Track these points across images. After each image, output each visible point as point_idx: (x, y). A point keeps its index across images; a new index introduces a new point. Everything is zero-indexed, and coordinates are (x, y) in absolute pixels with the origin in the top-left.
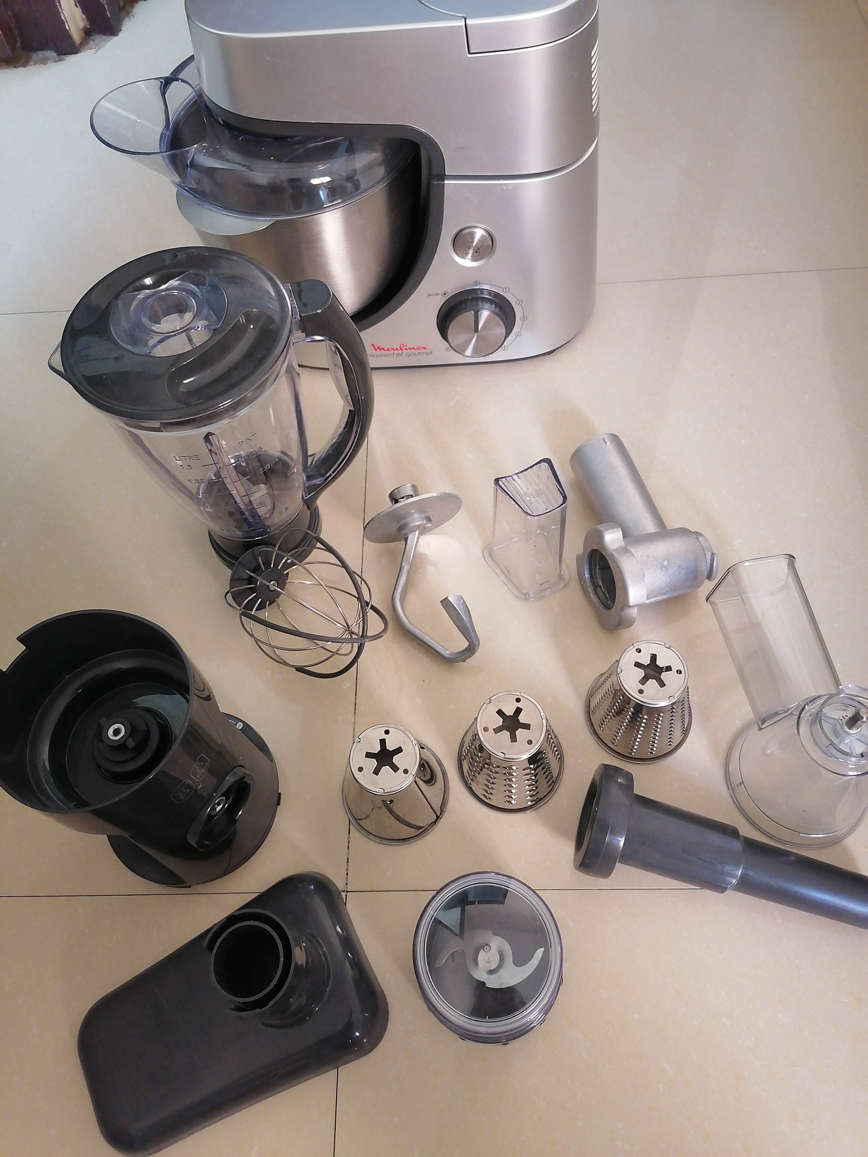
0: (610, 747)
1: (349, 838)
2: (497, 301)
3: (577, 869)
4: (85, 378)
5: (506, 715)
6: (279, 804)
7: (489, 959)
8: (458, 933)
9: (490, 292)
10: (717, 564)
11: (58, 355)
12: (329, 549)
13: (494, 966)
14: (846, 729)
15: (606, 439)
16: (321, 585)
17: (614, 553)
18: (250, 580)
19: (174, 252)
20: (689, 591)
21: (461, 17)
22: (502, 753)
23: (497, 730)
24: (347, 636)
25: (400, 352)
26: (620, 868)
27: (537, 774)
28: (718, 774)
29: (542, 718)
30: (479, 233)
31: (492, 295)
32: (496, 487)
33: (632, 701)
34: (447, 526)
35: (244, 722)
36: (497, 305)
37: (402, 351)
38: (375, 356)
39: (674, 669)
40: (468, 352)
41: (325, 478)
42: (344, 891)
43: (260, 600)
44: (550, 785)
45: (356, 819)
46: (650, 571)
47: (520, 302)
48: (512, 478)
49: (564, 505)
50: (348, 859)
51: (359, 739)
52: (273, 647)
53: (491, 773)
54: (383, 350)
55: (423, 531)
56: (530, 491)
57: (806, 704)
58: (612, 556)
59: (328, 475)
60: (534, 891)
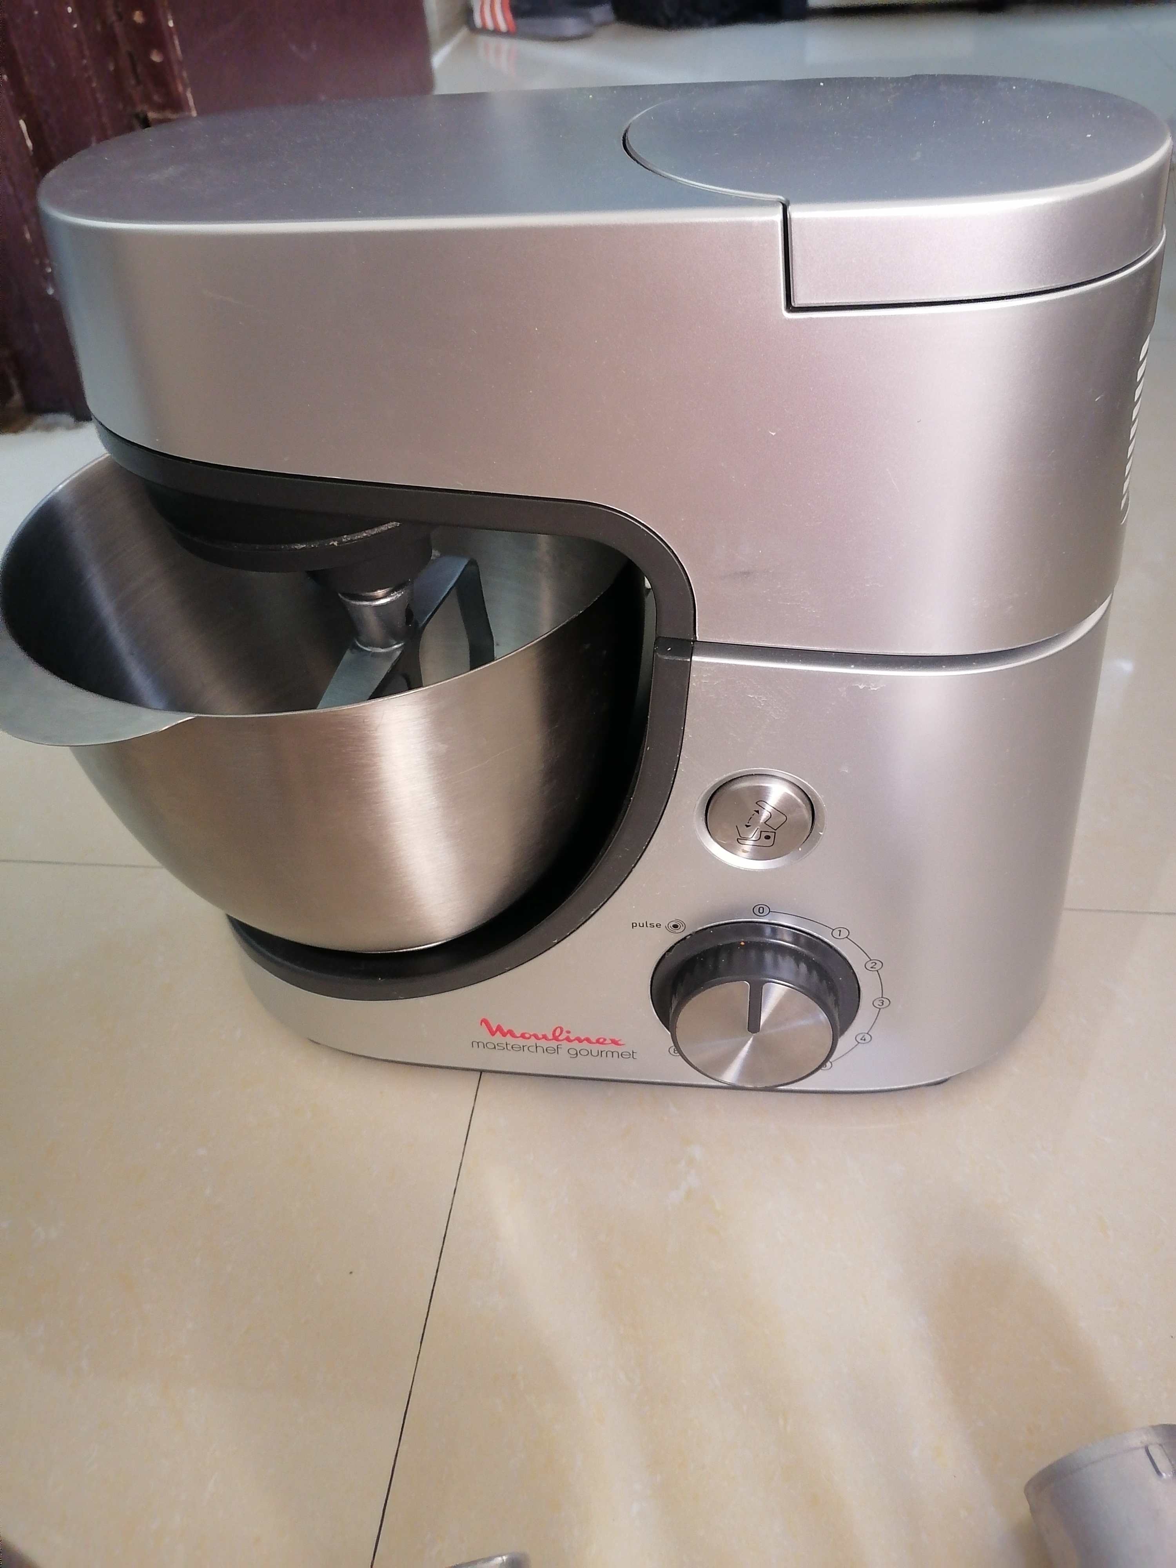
2: (815, 957)
9: (797, 935)
15: (1158, 1457)
21: (772, 200)
25: (554, 1044)
30: (779, 792)
31: (802, 940)
37: (557, 1043)
38: (490, 1046)
47: (875, 965)
54: (509, 1037)
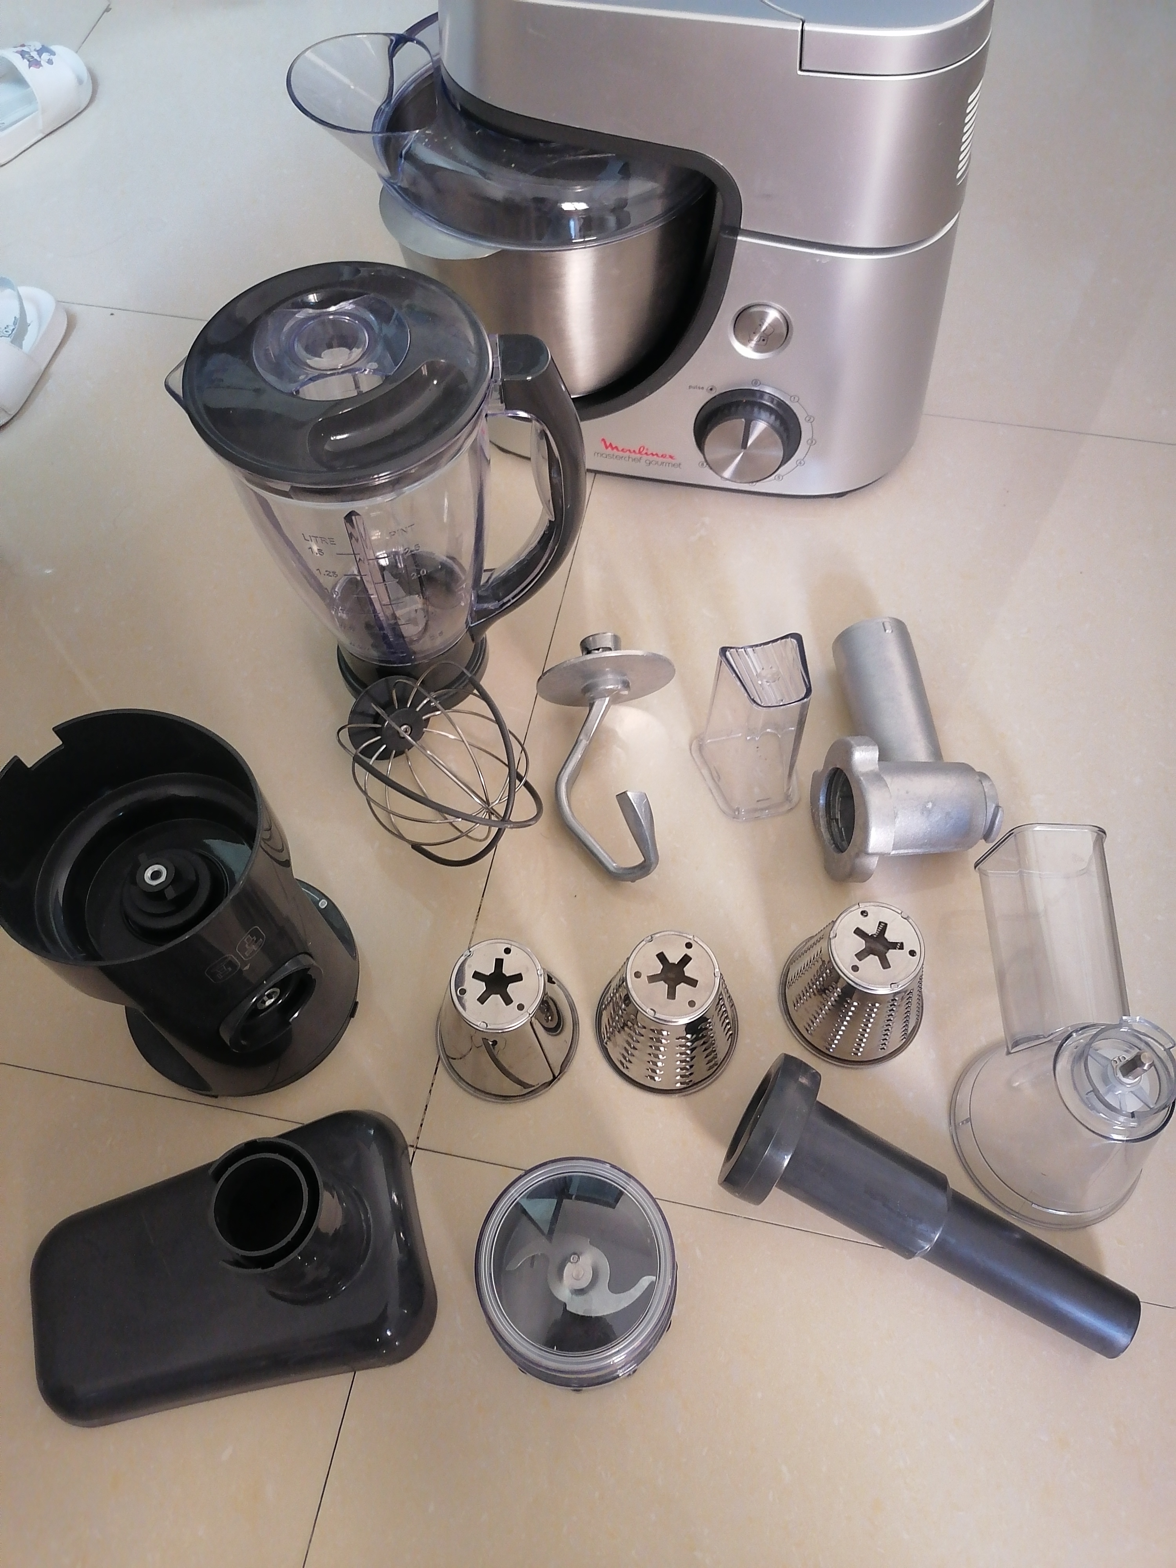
0: (802, 1035)
1: (434, 1080)
2: (780, 412)
3: (720, 1184)
4: (208, 409)
5: (668, 961)
6: (352, 1014)
7: (578, 1276)
8: (546, 1231)
9: (772, 398)
10: (1001, 822)
11: (180, 373)
12: (484, 696)
13: (584, 1284)
14: (1120, 1075)
15: (888, 626)
16: (463, 741)
17: (862, 778)
18: (377, 718)
19: (357, 266)
20: (956, 850)
21: (798, 18)
22: (652, 1009)
23: (652, 979)
24: (484, 815)
25: (638, 456)
26: (777, 1195)
27: (695, 1048)
28: (940, 1102)
29: (716, 975)
30: (772, 315)
31: (775, 402)
32: (720, 658)
33: (841, 979)
34: (652, 698)
35: (330, 900)
36: (778, 416)
37: (640, 456)
38: (604, 456)
39: (907, 948)
40: (728, 473)
41: (501, 603)
42: (413, 1146)
43: (385, 746)
44: (711, 1068)
45: (448, 1057)
46: (906, 811)
47: (810, 419)
48: (745, 651)
49: (805, 700)
50: (427, 1106)
51: (470, 952)
52: (390, 812)
53: (634, 1034)
54: (615, 450)
55: (616, 699)
56: (764, 673)
57: (1076, 1031)
58: (858, 781)
59: (505, 600)
60: (654, 1200)
